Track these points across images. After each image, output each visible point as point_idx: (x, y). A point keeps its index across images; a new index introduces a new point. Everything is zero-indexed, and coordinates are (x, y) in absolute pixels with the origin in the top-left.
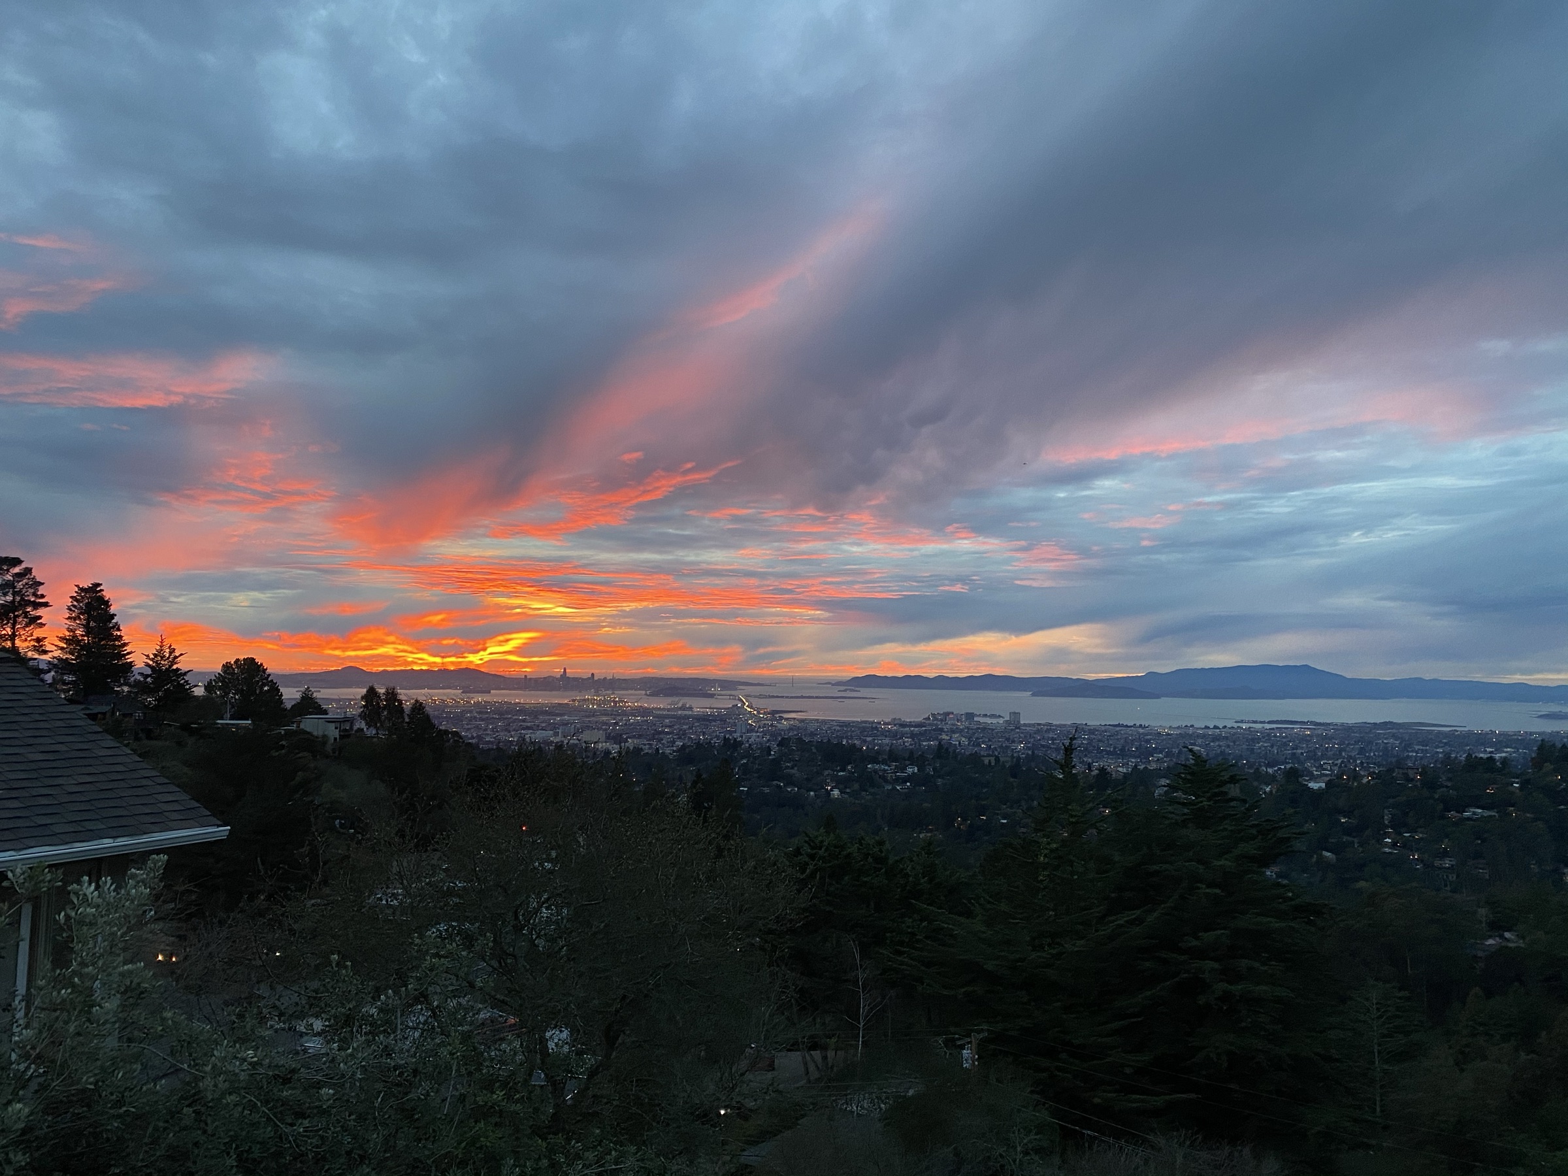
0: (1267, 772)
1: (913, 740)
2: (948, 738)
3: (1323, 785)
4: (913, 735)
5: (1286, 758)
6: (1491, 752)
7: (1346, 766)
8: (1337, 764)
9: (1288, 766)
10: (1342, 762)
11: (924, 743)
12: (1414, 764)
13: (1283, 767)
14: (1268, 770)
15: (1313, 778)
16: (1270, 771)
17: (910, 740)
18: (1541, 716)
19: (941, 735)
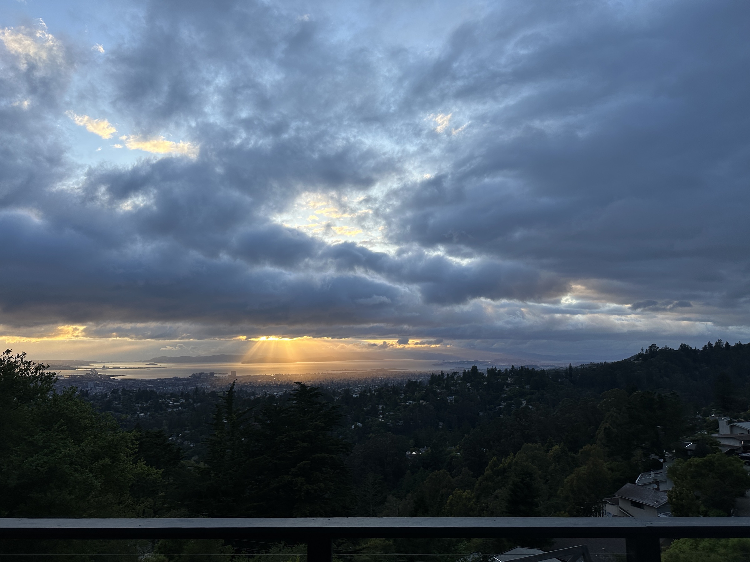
0: (338, 391)
1: (184, 387)
2: (201, 385)
3: (358, 395)
4: (183, 385)
5: (345, 385)
6: (417, 379)
7: (367, 387)
8: (363, 387)
9: (346, 388)
10: (366, 385)
11: (189, 388)
12: (391, 385)
13: (344, 389)
14: (338, 390)
15: (355, 392)
16: (339, 391)
17: (182, 387)
18: (432, 365)
19: (197, 383)
